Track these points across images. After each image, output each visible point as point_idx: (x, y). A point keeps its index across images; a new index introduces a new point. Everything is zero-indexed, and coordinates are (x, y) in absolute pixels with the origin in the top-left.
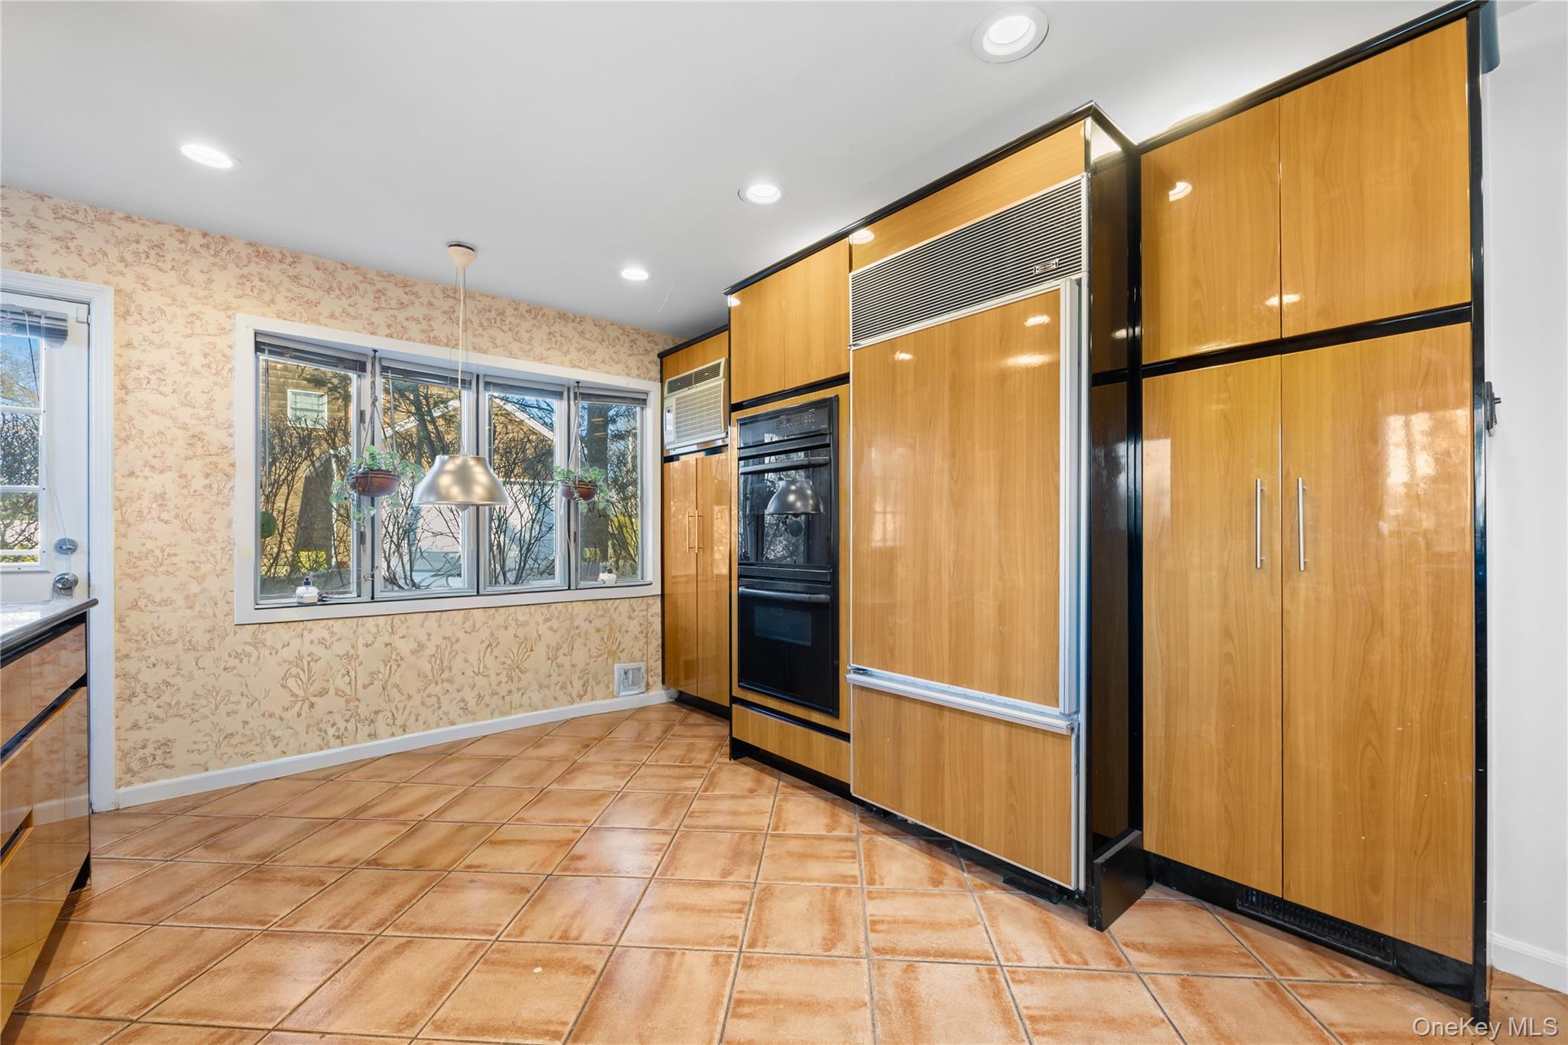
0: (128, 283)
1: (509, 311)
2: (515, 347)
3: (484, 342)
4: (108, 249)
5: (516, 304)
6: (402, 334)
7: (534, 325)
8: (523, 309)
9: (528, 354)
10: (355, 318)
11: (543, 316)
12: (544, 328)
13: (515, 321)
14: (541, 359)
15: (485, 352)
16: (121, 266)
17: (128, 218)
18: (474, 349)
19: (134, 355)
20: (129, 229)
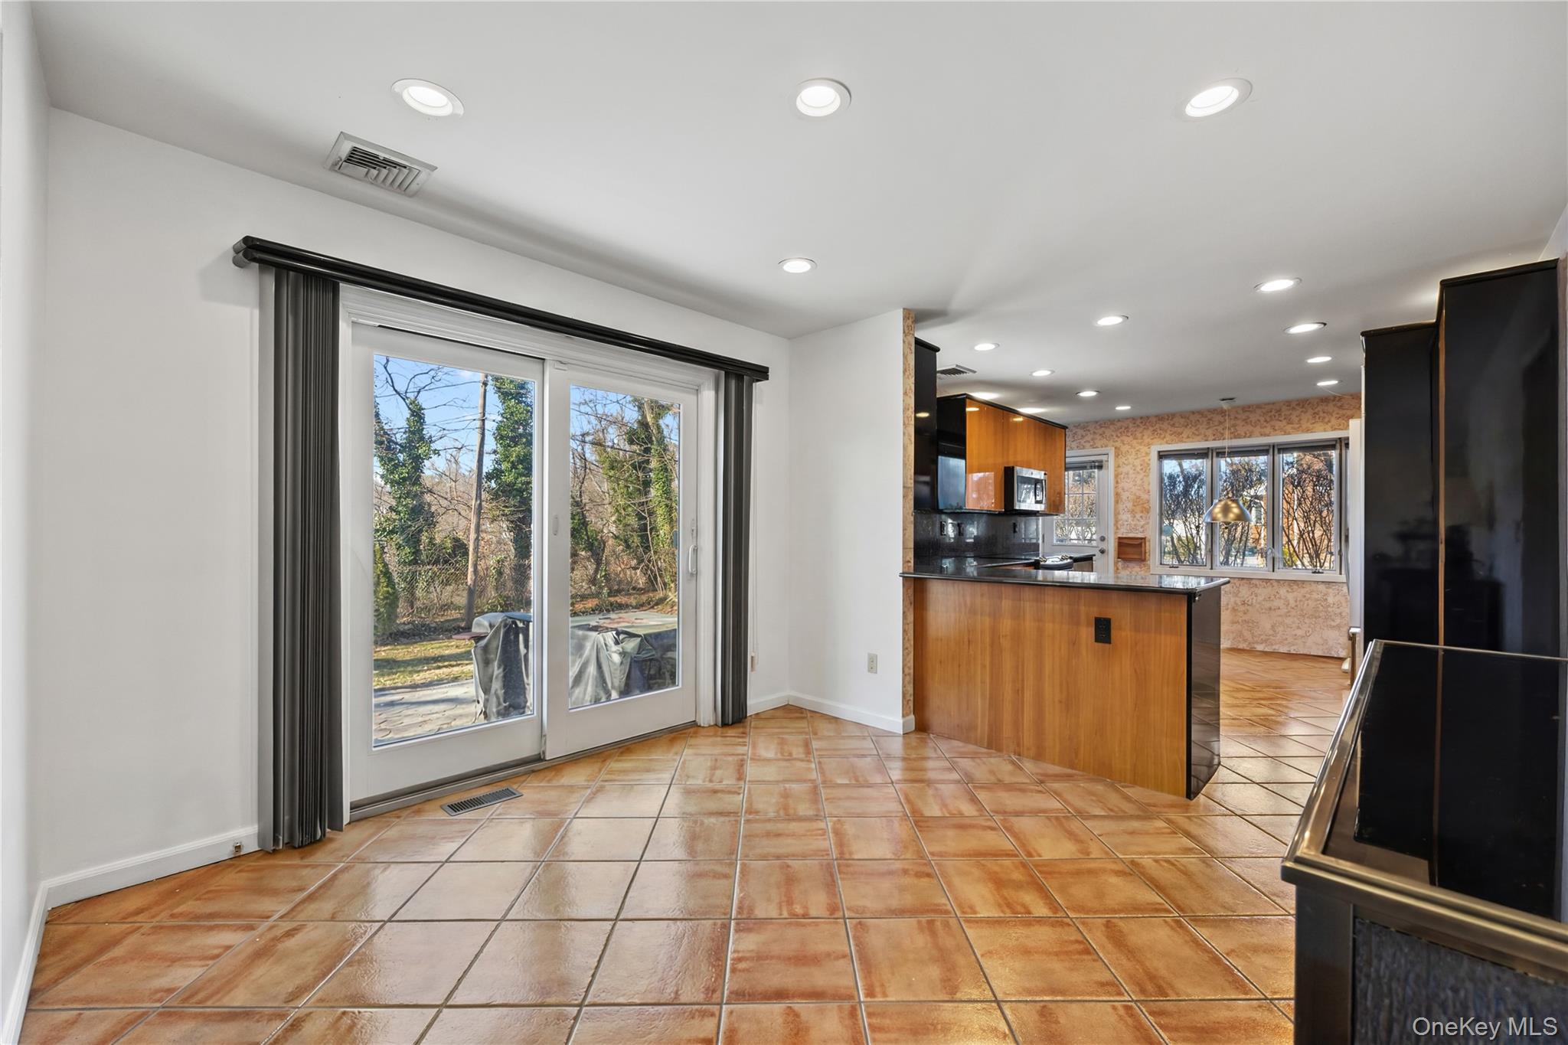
0: (1118, 444)
1: (1284, 408)
2: (1289, 428)
3: (1267, 430)
4: (1113, 433)
5: (1288, 403)
6: (1222, 437)
7: (1302, 412)
8: (1294, 405)
9: (1298, 430)
10: (1198, 435)
11: (1310, 403)
12: (1310, 411)
13: (1288, 413)
14: (1308, 430)
15: (1268, 436)
16: (1117, 439)
17: (1119, 421)
18: (1261, 435)
19: (1120, 470)
20: (1119, 424)
